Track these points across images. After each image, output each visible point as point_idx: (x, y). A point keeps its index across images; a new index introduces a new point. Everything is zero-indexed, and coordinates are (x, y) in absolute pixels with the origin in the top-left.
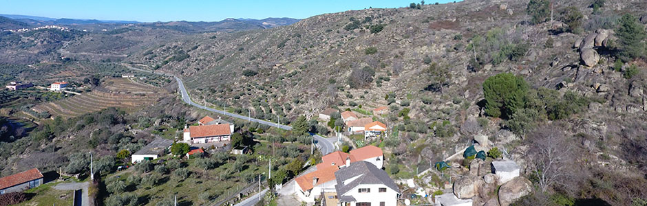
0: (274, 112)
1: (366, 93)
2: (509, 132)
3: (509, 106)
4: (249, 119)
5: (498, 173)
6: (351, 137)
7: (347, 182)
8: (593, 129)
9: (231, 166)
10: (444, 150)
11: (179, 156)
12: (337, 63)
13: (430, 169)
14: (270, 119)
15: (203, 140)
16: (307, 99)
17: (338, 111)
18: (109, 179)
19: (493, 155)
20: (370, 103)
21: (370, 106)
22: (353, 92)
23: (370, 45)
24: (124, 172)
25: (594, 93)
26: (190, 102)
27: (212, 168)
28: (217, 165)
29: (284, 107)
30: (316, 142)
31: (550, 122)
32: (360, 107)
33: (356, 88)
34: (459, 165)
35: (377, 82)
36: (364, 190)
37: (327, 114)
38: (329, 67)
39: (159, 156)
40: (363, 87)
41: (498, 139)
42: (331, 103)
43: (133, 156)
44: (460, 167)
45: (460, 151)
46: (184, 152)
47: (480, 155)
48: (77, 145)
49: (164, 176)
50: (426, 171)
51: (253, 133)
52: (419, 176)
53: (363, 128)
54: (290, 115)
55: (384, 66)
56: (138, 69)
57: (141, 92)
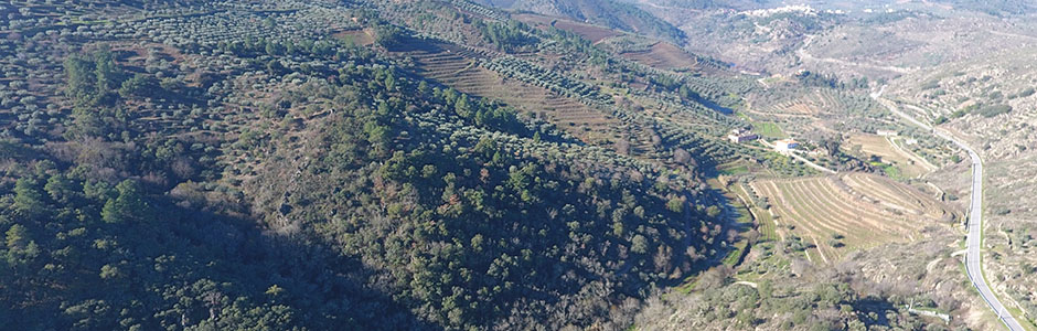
26: (977, 278)
56: (907, 117)
57: (895, 207)
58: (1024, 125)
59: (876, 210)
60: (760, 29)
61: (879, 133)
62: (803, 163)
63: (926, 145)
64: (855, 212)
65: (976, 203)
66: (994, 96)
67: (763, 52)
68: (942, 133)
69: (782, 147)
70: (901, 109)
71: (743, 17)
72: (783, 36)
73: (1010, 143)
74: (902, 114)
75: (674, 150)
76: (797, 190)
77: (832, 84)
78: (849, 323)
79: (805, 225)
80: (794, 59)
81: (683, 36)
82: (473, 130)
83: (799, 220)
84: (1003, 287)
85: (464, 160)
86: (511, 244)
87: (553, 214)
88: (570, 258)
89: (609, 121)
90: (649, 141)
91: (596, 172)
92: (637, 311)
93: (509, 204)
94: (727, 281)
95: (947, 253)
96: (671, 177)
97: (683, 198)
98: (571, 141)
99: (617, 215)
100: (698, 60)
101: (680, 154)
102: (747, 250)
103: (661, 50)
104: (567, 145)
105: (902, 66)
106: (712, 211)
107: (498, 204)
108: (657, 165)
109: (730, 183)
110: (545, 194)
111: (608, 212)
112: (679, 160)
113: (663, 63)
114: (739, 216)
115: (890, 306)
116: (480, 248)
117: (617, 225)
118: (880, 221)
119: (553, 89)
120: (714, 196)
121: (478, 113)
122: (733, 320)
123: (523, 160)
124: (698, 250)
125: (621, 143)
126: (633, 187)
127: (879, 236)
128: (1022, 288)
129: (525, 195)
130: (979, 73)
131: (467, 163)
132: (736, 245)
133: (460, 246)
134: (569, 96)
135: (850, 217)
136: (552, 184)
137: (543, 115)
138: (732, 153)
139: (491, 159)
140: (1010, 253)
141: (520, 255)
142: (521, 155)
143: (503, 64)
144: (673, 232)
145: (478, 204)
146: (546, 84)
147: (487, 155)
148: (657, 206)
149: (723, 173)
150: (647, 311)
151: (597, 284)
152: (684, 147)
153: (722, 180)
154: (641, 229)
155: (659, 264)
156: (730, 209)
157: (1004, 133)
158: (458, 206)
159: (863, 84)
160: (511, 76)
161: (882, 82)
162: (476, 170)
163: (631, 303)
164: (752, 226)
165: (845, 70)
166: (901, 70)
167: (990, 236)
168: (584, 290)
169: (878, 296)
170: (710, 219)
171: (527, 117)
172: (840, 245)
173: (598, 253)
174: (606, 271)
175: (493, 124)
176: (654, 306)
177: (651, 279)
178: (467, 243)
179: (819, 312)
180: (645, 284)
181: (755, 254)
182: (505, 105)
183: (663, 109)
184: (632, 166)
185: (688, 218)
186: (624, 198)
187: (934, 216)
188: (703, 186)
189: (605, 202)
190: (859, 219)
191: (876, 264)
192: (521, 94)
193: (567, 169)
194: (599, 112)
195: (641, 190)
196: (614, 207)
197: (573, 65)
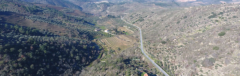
1: (209, 71)
12: (199, 50)
16: (183, 66)
22: (203, 69)
23: (216, 43)
26: (143, 51)
29: (174, 67)
33: (205, 67)
35: (216, 67)
38: (195, 51)
40: (208, 67)
42: (193, 73)
54: (176, 72)
55: (220, 58)
56: (128, 23)
57: (128, 40)
58: (146, 22)
59: (125, 42)
60: (98, 6)
61: (124, 26)
62: (111, 34)
63: (132, 28)
64: (122, 43)
65: (141, 37)
66: (141, 17)
67: (99, 11)
68: (134, 25)
69: (106, 31)
70: (127, 21)
71: (94, 4)
72: (103, 8)
73: (145, 26)
74: (127, 22)
75: (83, 35)
76: (110, 40)
77: (114, 17)
78: (123, 65)
79: (113, 47)
80: (106, 12)
81: (81, 8)
82: (26, 36)
83: (111, 46)
84: (147, 52)
85: (24, 45)
86: (43, 65)
87: (54, 55)
88: (60, 65)
89: (66, 30)
90: (77, 33)
91: (64, 43)
92: (80, 74)
93: (41, 54)
94: (99, 62)
95: (138, 48)
96: (83, 41)
97: (87, 45)
98: (56, 36)
99: (71, 52)
100: (86, 14)
101: (84, 35)
102: (102, 54)
103: (76, 12)
104: (55, 37)
105: (126, 13)
106: (93, 47)
107: (37, 55)
108: (79, 39)
109: (96, 41)
110: (51, 50)
111: (69, 52)
112: (84, 37)
113: (77, 15)
114: (100, 47)
115: (130, 60)
116: (33, 68)
117: (71, 54)
118: (126, 44)
119: (49, 23)
120: (93, 44)
121: (27, 31)
122: (101, 70)
123: (43, 42)
124: (92, 57)
125: (70, 35)
126: (74, 45)
127: (126, 46)
128: (150, 52)
129: (45, 51)
130: (138, 14)
131: (25, 46)
132: (100, 54)
133: (26, 68)
134: (54, 24)
135: (121, 44)
136: (53, 47)
137: (47, 30)
138: (96, 34)
139: (33, 43)
140: (147, 46)
141: (46, 67)
142: (42, 41)
143: (33, 18)
144: (85, 54)
145: (31, 56)
146: (47, 22)
147: (32, 42)
148: (81, 48)
149: (95, 38)
150: (82, 73)
151: (69, 70)
152: (85, 34)
153: (95, 40)
154: (78, 54)
155: (83, 62)
156: (97, 46)
157: (144, 24)
158: (24, 58)
159: (119, 17)
160: (36, 20)
161: (123, 16)
162: (29, 47)
163: (78, 72)
164: (102, 49)
165: (116, 14)
166: (126, 14)
167: (144, 43)
168: (65, 72)
169: (128, 58)
170: (93, 49)
171: (43, 31)
172: (120, 50)
173: (68, 62)
174: (70, 66)
175: (32, 34)
176: (83, 71)
177: (82, 66)
178: (29, 67)
179: (118, 64)
180: (81, 67)
181: (104, 55)
182: (35, 28)
183: (79, 26)
184: (73, 40)
185: (88, 50)
186: (73, 48)
187: (135, 41)
188: (91, 42)
189: (68, 49)
190: (123, 44)
191: (127, 52)
192: (40, 25)
193: (56, 43)
194: (63, 28)
195: (77, 45)
196: (70, 50)
197: (54, 16)
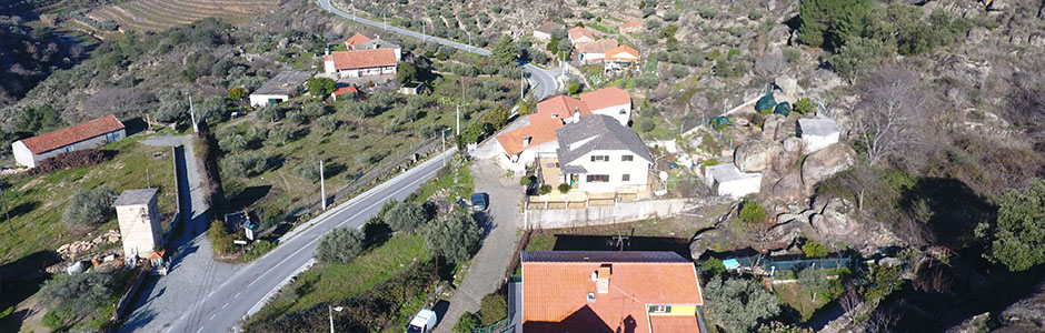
0: (462, 27)
2: (831, 74)
3: (838, 31)
4: (424, 37)
5: (805, 137)
6: (583, 69)
7: (574, 146)
8: (968, 72)
9: (400, 113)
10: (726, 97)
11: (321, 97)
13: (701, 127)
14: (457, 38)
15: (355, 73)
16: (513, 7)
17: (564, 27)
18: (221, 129)
19: (801, 109)
20: (615, 14)
21: (616, 20)
24: (241, 120)
25: (980, 11)
26: (330, 9)
27: (371, 116)
28: (378, 111)
29: (478, 20)
30: (529, 76)
31: (900, 58)
32: (599, 20)
34: (747, 122)
36: (600, 158)
37: (546, 32)
39: (291, 96)
41: (813, 83)
42: (552, 14)
43: (251, 96)
44: (748, 125)
45: (750, 101)
46: (328, 92)
47: (782, 109)
48: (165, 76)
49: (302, 127)
50: (696, 129)
51: (432, 60)
52: (683, 135)
53: (603, 56)
54: (488, 30)
64: (215, 4)
76: (147, 5)
84: (351, 5)
95: (304, 3)
109: (58, 21)
114: (81, 41)
118: (241, 5)
124: (30, 68)
127: (244, 17)
128: (363, 2)
153: (46, 20)
190: (221, 10)
